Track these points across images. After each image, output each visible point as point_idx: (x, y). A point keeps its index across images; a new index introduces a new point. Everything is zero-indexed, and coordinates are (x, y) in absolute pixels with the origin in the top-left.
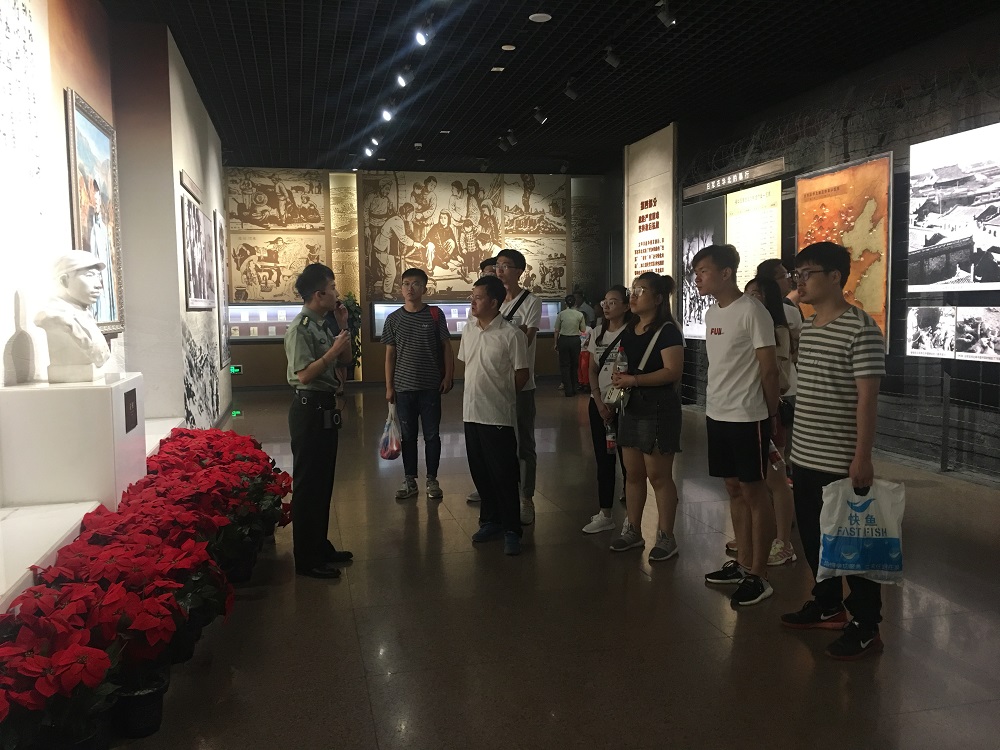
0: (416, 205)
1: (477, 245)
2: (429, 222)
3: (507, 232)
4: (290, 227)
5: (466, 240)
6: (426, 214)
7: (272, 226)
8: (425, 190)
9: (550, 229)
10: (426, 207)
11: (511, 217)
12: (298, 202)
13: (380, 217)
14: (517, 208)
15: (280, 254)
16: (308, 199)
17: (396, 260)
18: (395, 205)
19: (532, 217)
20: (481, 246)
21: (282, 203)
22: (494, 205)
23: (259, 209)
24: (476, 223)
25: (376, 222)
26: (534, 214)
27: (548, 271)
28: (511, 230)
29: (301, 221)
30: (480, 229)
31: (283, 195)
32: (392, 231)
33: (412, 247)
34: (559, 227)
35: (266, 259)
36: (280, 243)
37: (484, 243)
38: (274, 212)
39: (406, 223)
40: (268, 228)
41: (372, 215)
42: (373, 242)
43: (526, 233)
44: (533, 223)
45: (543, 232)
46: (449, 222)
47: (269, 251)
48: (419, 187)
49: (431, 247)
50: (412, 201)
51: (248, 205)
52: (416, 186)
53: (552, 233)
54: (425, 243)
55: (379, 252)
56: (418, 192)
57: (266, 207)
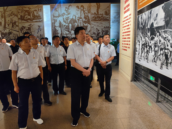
0: (66, 13)
1: (83, 24)
2: (70, 18)
3: (92, 20)
4: (33, 21)
5: (80, 23)
6: (69, 16)
7: (29, 21)
8: (68, 9)
9: (105, 19)
10: (69, 14)
11: (93, 16)
12: (35, 14)
13: (56, 17)
14: (95, 13)
15: (31, 28)
16: (38, 13)
17: (61, 29)
18: (60, 13)
19: (99, 16)
20: (84, 25)
21: (31, 15)
22: (88, 12)
23: (26, 17)
24: (83, 18)
25: (55, 18)
26: (100, 15)
27: (104, 31)
28: (93, 20)
29: (36, 19)
30: (84, 20)
31: (32, 12)
32: (60, 21)
33: (65, 25)
34: (107, 18)
35: (28, 30)
36: (31, 25)
37: (85, 24)
38: (29, 17)
39: (63, 18)
40: (28, 21)
41: (54, 16)
42: (55, 24)
43: (97, 20)
44: (99, 17)
45: (103, 20)
46: (75, 18)
47: (28, 28)
48: (67, 8)
49: (70, 25)
50: (65, 12)
51: (23, 16)
52: (66, 8)
53: (105, 20)
54: (69, 24)
55: (56, 27)
56: (67, 9)
57: (27, 16)
